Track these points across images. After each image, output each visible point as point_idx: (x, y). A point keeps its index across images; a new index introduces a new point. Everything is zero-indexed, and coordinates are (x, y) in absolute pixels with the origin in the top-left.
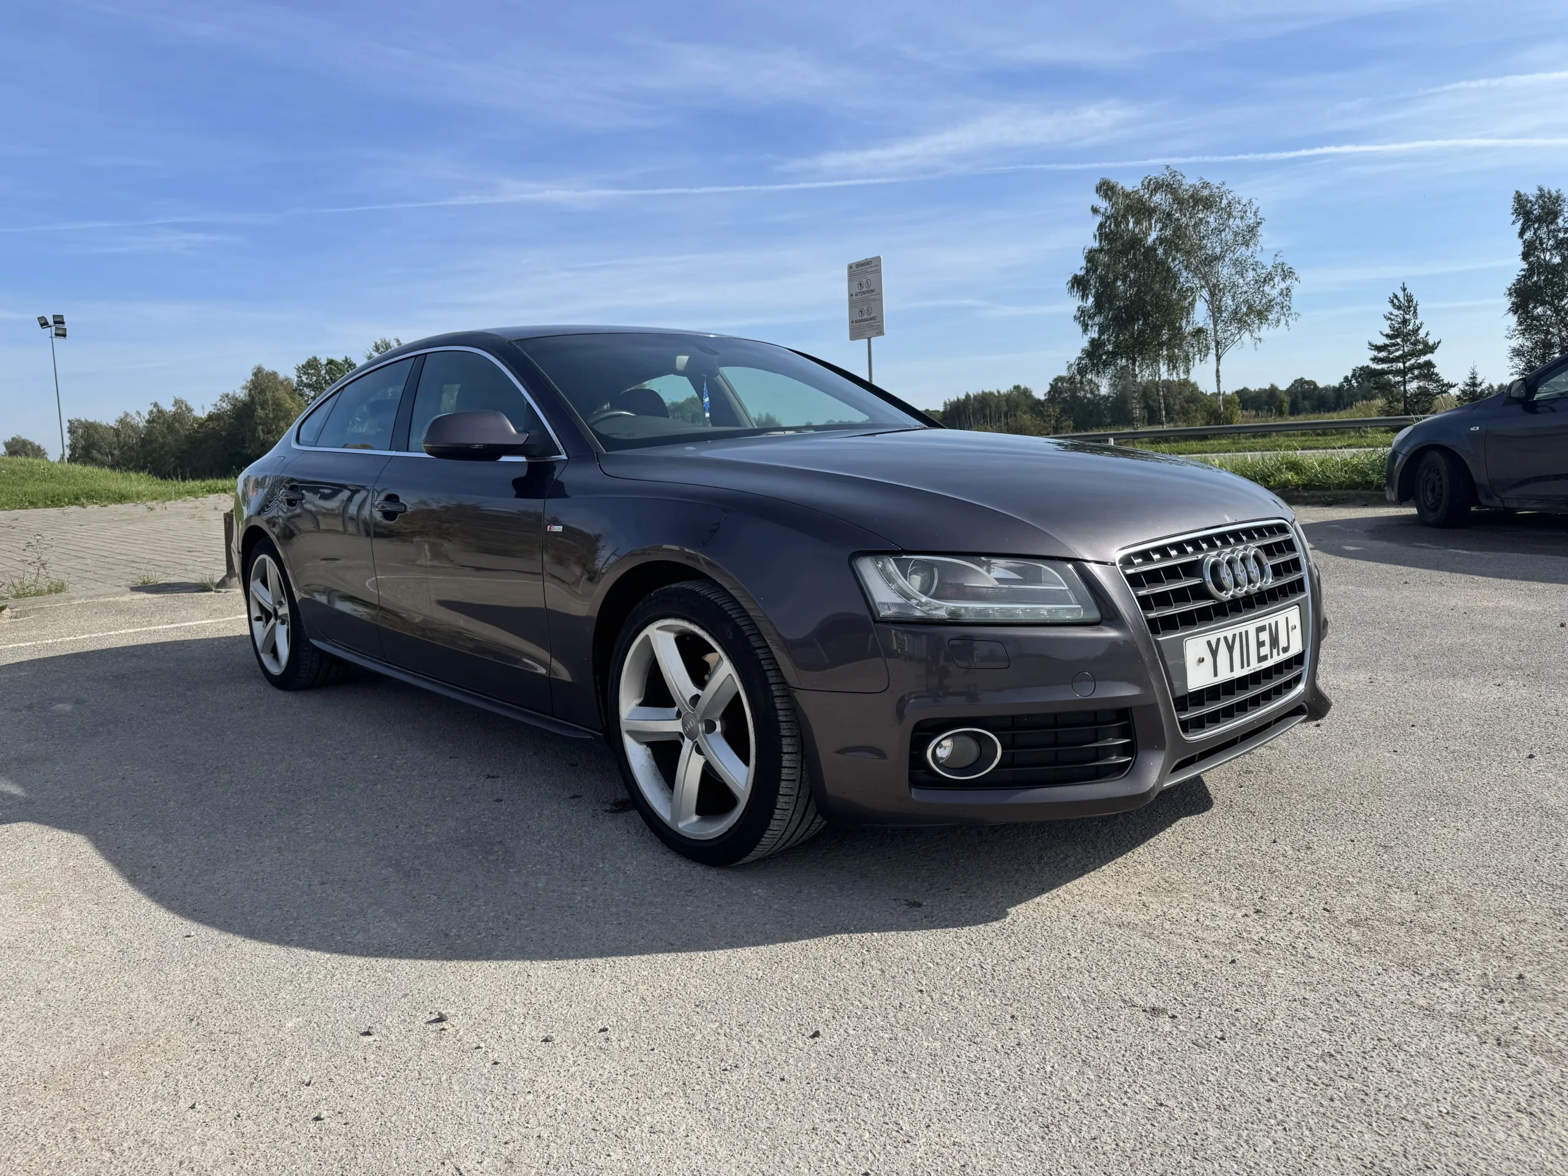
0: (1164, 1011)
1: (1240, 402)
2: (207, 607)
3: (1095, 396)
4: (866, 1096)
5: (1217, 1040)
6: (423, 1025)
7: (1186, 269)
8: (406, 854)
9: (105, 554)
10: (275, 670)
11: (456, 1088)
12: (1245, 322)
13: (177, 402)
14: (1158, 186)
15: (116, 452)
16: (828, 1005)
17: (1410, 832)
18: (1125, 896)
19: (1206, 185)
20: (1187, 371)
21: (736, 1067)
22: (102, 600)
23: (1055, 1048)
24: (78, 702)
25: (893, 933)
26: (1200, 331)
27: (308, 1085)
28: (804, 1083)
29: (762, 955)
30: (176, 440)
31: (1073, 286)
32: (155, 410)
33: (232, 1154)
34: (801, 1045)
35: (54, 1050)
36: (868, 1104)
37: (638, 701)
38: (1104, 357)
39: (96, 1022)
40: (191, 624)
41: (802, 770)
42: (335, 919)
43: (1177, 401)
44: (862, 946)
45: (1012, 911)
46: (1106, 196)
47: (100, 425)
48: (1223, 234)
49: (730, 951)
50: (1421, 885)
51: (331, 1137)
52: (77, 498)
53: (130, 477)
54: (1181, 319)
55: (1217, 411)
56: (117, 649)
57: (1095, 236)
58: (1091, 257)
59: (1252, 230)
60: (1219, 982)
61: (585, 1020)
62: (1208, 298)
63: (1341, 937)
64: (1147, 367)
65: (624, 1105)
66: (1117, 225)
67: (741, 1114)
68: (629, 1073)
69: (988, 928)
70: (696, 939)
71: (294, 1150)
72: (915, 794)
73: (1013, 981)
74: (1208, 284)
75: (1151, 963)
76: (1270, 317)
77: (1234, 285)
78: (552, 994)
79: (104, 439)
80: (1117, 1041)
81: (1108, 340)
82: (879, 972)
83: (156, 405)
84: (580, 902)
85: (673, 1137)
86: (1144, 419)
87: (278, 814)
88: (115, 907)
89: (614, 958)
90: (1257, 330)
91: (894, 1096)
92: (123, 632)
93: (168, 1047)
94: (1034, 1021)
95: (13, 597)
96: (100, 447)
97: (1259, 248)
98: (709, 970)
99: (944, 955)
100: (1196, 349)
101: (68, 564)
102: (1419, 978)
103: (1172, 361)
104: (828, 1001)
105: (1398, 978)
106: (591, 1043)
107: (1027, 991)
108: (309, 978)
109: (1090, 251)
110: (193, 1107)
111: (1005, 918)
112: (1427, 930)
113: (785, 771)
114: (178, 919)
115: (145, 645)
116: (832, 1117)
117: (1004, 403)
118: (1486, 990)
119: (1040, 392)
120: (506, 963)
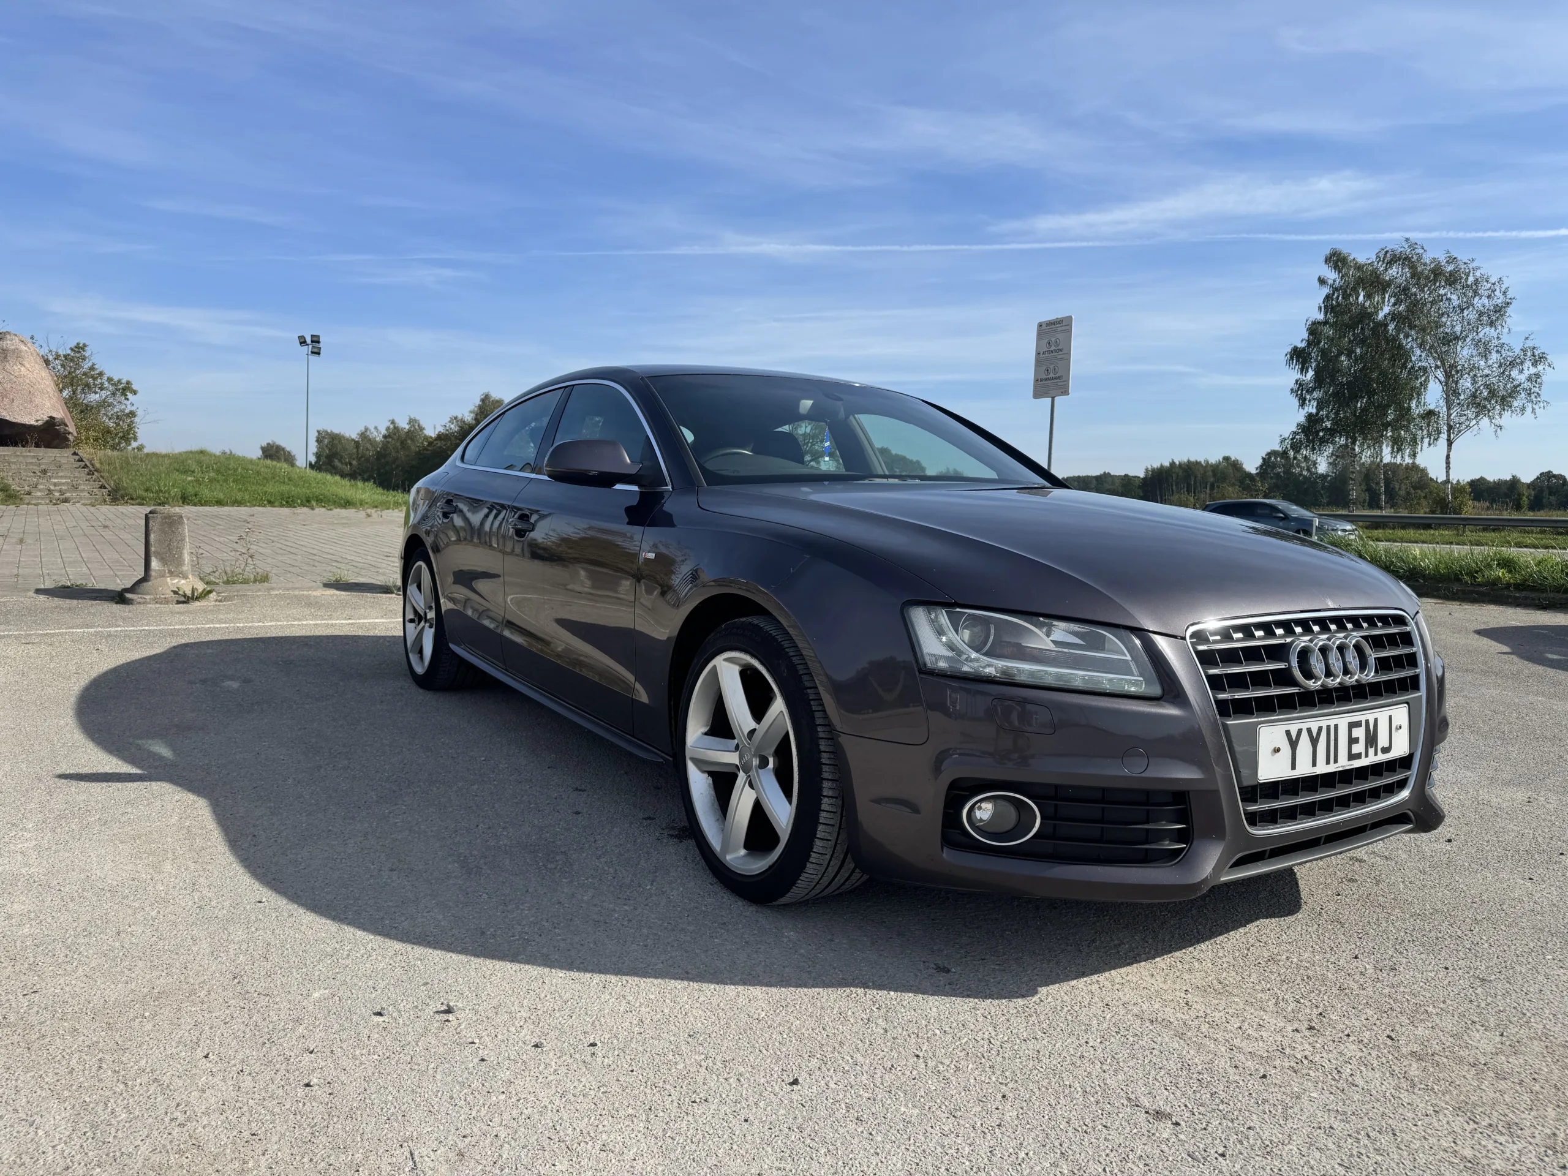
0: (1169, 1116)
1: (1471, 493)
2: (384, 607)
3: (1312, 474)
4: (823, 1151)
5: (1216, 1155)
6: (432, 1014)
7: (1420, 347)
8: (475, 852)
9: (315, 552)
10: (420, 670)
11: (439, 1077)
12: (1485, 407)
13: (412, 421)
14: (1393, 259)
15: (354, 462)
16: (818, 1056)
17: (1518, 968)
18: (1170, 991)
19: (1452, 260)
20: (1414, 455)
21: (705, 1101)
22: (297, 593)
23: (1037, 1136)
24: (247, 681)
25: (910, 995)
26: (1431, 413)
27: (311, 1052)
28: (766, 1127)
29: (772, 996)
30: (408, 456)
31: (1291, 358)
32: (392, 426)
33: (224, 1104)
34: (777, 1089)
35: (112, 986)
36: (822, 1160)
37: (705, 730)
38: (1321, 434)
39: (154, 968)
40: (366, 621)
41: (842, 816)
42: (391, 904)
43: (1403, 487)
44: (874, 1003)
45: (1043, 990)
46: (1336, 267)
47: (344, 437)
48: (1466, 312)
49: (740, 988)
50: (1511, 1026)
51: (313, 1104)
52: (308, 501)
53: (356, 485)
54: (1411, 400)
55: (1445, 500)
56: (295, 637)
57: (1320, 308)
58: (1314, 329)
59: (1500, 310)
60: (1241, 1095)
61: (579, 1033)
62: (1443, 379)
63: (1397, 1069)
64: (1369, 447)
65: (586, 1120)
66: (1346, 297)
67: (694, 1147)
68: (602, 1090)
69: (1012, 1004)
70: (712, 971)
71: (277, 1110)
72: (947, 855)
73: (1017, 1060)
74: (1443, 364)
75: (1173, 1065)
76: (1515, 404)
77: (1473, 368)
78: (559, 1003)
79: (345, 449)
80: (1106, 1139)
81: (1327, 416)
82: (882, 1031)
83: (393, 422)
84: (616, 919)
85: (621, 1158)
86: (1364, 502)
87: (377, 802)
88: (209, 867)
89: (628, 978)
90: (1497, 417)
91: (851, 1156)
92: (305, 623)
93: (205, 1000)
94: (1024, 1104)
95: (223, 583)
96: (341, 457)
97: (1506, 330)
98: (715, 1003)
99: (955, 1024)
100: (1425, 432)
101: (280, 559)
102: (1473, 1126)
103: (1398, 445)
104: (820, 1052)
105: (1448, 1123)
106: (577, 1056)
107: (1029, 1073)
108: (348, 955)
109: (1314, 323)
110: (206, 1057)
111: (1033, 996)
112: (1500, 1076)
113: (823, 814)
114: (257, 885)
115: (319, 637)
116: (781, 1166)
117: (1210, 473)
118: (1550, 1152)
119: (1252, 465)
120: (527, 967)
